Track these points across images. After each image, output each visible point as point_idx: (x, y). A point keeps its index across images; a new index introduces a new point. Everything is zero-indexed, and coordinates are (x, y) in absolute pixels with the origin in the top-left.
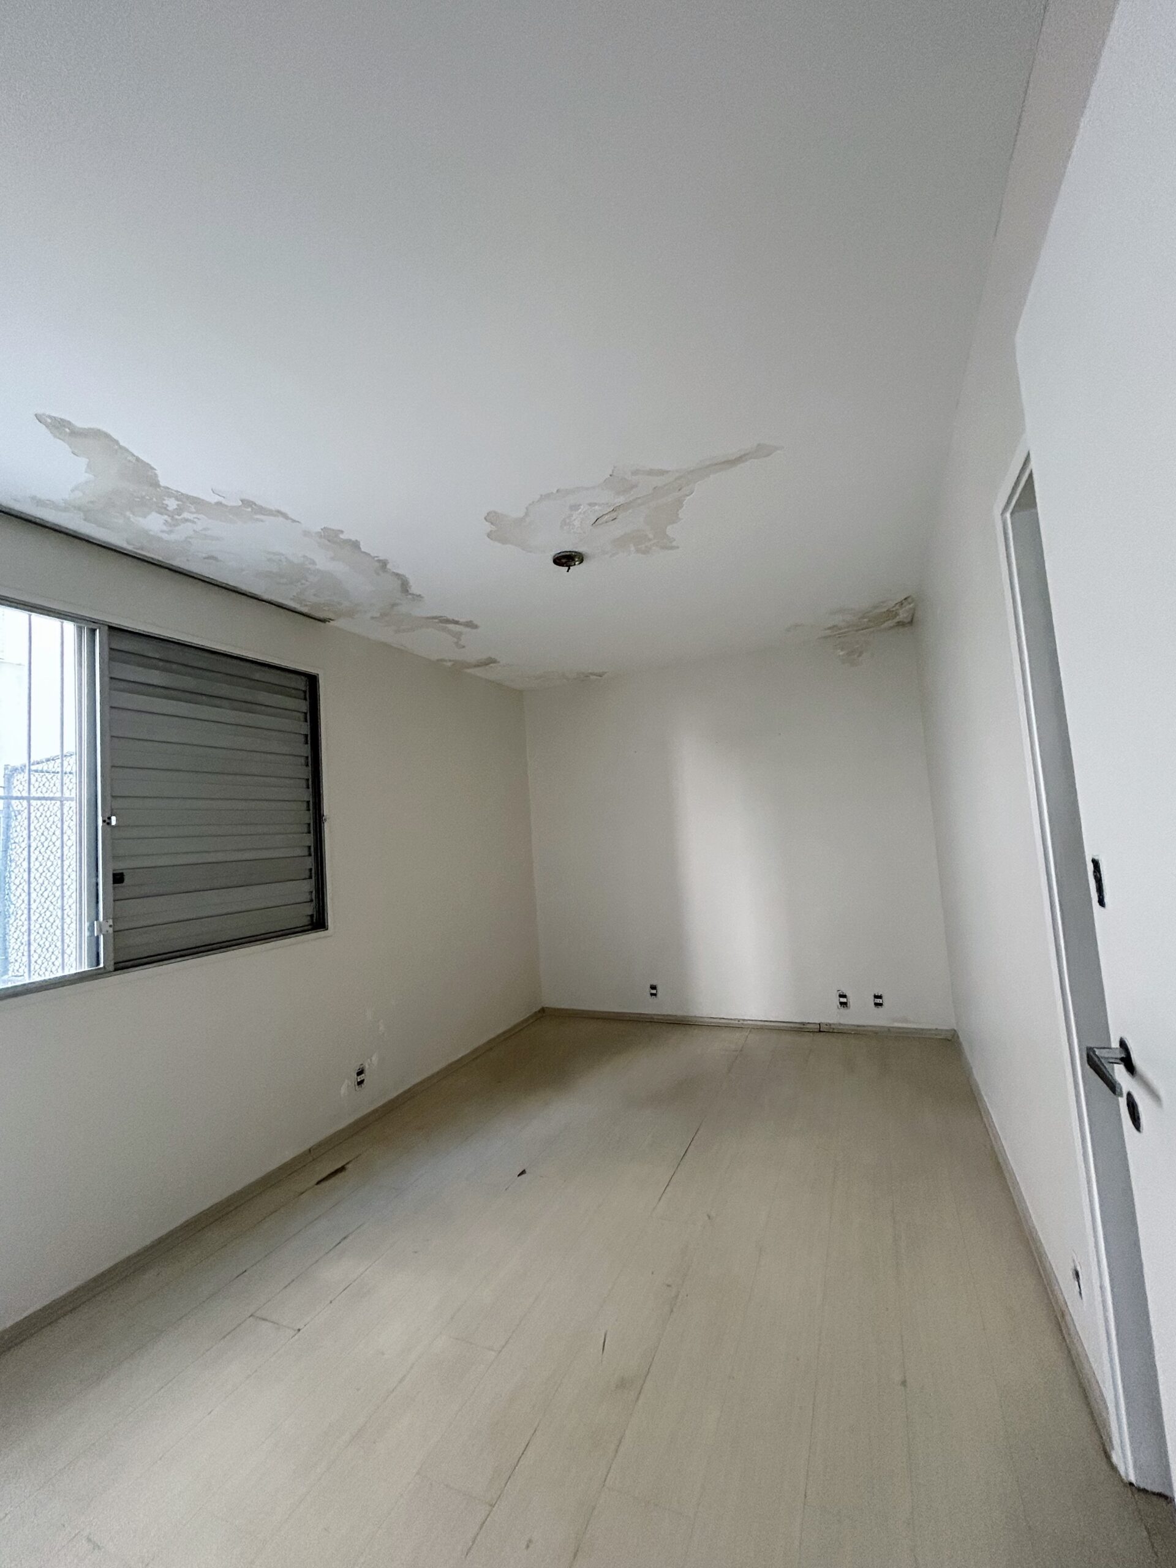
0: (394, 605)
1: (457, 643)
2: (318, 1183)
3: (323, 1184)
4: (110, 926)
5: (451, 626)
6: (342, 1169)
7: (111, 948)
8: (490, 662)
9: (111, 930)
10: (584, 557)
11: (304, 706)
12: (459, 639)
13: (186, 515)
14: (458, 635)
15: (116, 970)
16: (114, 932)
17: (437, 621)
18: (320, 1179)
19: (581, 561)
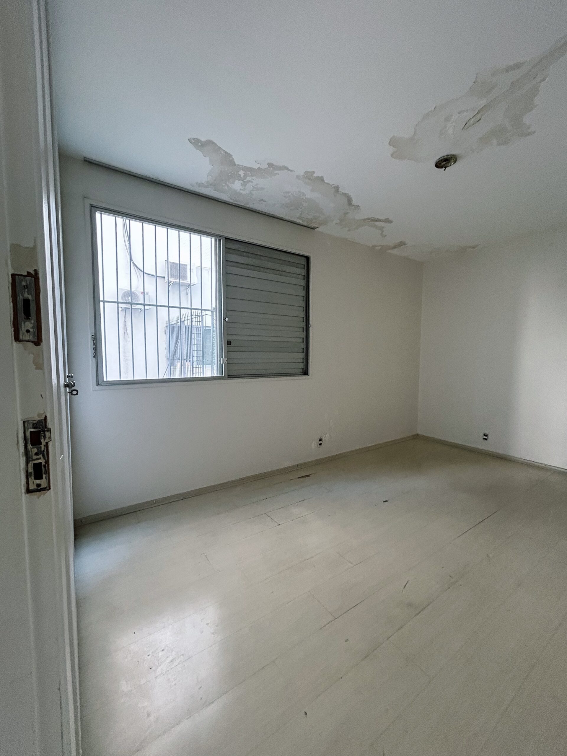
0: (345, 214)
1: (382, 234)
2: (298, 478)
3: (300, 479)
4: (226, 361)
5: (377, 223)
6: (308, 476)
7: (227, 369)
8: (402, 244)
9: (226, 362)
10: (457, 157)
11: (304, 272)
12: (383, 231)
13: (248, 178)
14: (382, 229)
15: (228, 378)
16: (228, 363)
17: (369, 221)
18: (299, 476)
19: (455, 162)
